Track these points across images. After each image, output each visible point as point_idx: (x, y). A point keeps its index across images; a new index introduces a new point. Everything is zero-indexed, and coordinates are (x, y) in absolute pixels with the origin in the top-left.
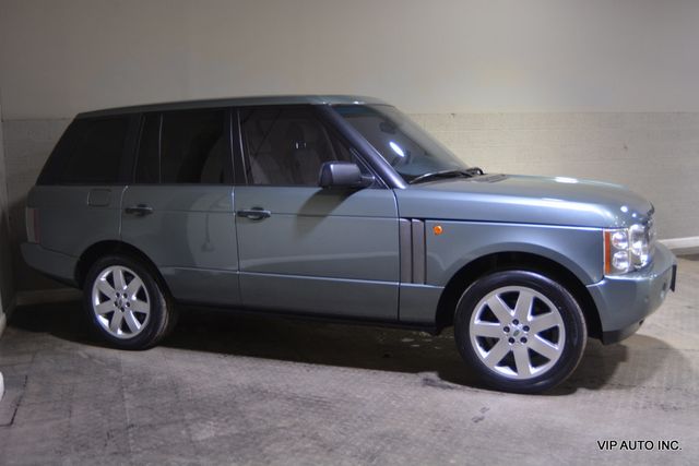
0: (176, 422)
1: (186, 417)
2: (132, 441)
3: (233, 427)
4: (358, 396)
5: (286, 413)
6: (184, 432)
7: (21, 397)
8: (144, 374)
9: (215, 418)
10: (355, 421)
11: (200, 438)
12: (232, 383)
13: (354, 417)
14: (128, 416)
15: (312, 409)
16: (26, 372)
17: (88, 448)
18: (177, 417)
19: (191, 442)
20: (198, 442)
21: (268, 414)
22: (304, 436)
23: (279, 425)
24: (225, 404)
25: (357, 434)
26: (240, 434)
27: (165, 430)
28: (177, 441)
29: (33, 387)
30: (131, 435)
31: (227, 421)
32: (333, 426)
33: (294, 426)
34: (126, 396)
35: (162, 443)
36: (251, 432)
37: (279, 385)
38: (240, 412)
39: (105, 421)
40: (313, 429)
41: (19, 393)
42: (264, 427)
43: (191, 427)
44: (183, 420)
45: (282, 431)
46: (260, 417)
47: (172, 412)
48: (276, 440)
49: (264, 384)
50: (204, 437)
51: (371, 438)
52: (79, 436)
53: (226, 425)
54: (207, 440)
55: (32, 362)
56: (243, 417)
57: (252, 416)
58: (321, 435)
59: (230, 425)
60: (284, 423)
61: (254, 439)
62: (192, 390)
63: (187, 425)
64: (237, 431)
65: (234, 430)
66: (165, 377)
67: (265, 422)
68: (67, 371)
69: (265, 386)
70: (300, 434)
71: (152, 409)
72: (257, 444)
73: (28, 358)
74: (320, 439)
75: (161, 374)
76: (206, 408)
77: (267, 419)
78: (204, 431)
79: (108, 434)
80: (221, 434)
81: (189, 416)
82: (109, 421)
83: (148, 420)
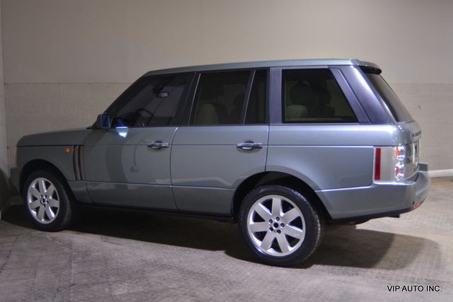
0: (103, 283)
1: (110, 280)
2: (72, 294)
3: (140, 287)
4: (226, 269)
5: (176, 279)
6: (107, 290)
7: (5, 264)
8: (87, 251)
9: (129, 281)
10: (221, 285)
11: (117, 294)
12: (144, 258)
13: (221, 283)
14: (72, 278)
15: (194, 277)
16: (10, 248)
17: (43, 298)
18: (104, 280)
19: (111, 296)
20: (115, 296)
21: (164, 279)
22: (186, 294)
23: (171, 287)
24: (137, 272)
25: (221, 294)
26: (143, 292)
27: (96, 288)
28: (102, 295)
29: (14, 258)
30: (72, 290)
31: (137, 283)
32: (206, 288)
33: (181, 287)
34: (73, 265)
35: (92, 296)
36: (152, 291)
37: (174, 260)
38: (146, 277)
39: (57, 281)
40: (193, 290)
41: (4, 262)
42: (160, 288)
43: (112, 286)
44: (108, 282)
45: (172, 290)
46: (158, 281)
47: (102, 276)
48: (168, 296)
49: (164, 259)
50: (120, 293)
51: (230, 296)
52: (39, 290)
53: (135, 285)
54: (121, 295)
55: (15, 242)
56: (148, 280)
57: (154, 279)
58: (197, 293)
59: (138, 285)
60: (175, 285)
61: (153, 295)
62: (117, 262)
63: (110, 285)
64: (142, 290)
65: (140, 289)
66: (100, 253)
67: (161, 284)
68: (37, 248)
69: (165, 261)
70: (184, 293)
71: (88, 274)
72: (154, 299)
73: (13, 239)
74: (197, 297)
75: (98, 251)
76: (123, 274)
77: (164, 282)
78: (121, 289)
79: (57, 290)
80: (131, 291)
81: (112, 279)
82: (60, 281)
83: (85, 281)
